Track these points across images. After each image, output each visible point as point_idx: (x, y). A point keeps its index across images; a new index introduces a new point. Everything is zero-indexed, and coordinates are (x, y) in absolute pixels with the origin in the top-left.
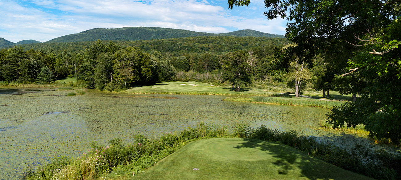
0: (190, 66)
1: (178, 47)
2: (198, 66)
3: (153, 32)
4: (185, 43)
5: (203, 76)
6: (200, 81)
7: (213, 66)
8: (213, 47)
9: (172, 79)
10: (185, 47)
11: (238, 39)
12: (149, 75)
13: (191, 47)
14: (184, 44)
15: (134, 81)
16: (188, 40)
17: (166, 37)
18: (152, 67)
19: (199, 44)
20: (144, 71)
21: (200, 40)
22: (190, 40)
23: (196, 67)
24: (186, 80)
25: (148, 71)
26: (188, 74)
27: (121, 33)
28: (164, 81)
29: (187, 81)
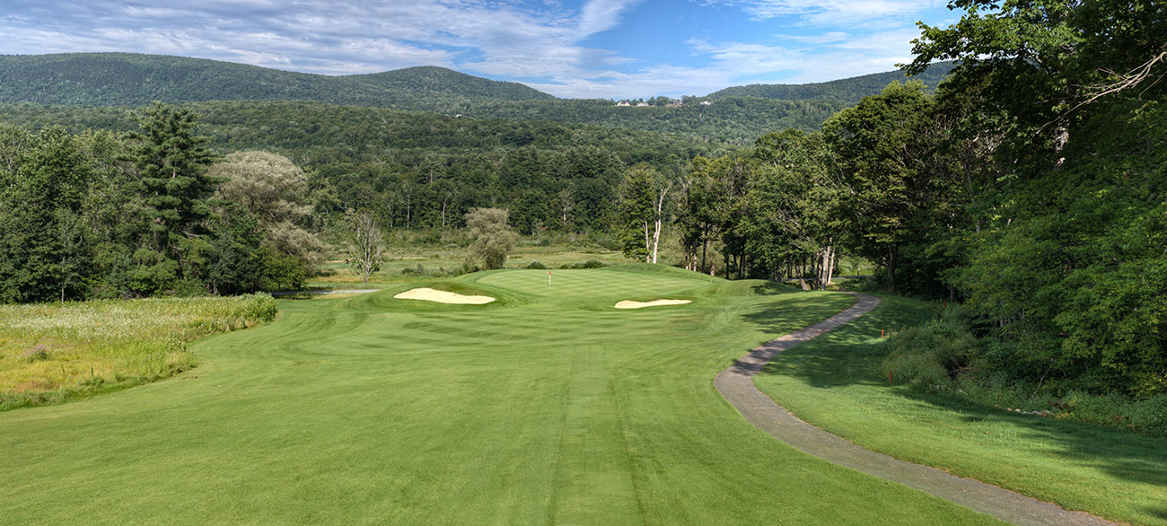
3: (148, 70)
17: (189, 85)
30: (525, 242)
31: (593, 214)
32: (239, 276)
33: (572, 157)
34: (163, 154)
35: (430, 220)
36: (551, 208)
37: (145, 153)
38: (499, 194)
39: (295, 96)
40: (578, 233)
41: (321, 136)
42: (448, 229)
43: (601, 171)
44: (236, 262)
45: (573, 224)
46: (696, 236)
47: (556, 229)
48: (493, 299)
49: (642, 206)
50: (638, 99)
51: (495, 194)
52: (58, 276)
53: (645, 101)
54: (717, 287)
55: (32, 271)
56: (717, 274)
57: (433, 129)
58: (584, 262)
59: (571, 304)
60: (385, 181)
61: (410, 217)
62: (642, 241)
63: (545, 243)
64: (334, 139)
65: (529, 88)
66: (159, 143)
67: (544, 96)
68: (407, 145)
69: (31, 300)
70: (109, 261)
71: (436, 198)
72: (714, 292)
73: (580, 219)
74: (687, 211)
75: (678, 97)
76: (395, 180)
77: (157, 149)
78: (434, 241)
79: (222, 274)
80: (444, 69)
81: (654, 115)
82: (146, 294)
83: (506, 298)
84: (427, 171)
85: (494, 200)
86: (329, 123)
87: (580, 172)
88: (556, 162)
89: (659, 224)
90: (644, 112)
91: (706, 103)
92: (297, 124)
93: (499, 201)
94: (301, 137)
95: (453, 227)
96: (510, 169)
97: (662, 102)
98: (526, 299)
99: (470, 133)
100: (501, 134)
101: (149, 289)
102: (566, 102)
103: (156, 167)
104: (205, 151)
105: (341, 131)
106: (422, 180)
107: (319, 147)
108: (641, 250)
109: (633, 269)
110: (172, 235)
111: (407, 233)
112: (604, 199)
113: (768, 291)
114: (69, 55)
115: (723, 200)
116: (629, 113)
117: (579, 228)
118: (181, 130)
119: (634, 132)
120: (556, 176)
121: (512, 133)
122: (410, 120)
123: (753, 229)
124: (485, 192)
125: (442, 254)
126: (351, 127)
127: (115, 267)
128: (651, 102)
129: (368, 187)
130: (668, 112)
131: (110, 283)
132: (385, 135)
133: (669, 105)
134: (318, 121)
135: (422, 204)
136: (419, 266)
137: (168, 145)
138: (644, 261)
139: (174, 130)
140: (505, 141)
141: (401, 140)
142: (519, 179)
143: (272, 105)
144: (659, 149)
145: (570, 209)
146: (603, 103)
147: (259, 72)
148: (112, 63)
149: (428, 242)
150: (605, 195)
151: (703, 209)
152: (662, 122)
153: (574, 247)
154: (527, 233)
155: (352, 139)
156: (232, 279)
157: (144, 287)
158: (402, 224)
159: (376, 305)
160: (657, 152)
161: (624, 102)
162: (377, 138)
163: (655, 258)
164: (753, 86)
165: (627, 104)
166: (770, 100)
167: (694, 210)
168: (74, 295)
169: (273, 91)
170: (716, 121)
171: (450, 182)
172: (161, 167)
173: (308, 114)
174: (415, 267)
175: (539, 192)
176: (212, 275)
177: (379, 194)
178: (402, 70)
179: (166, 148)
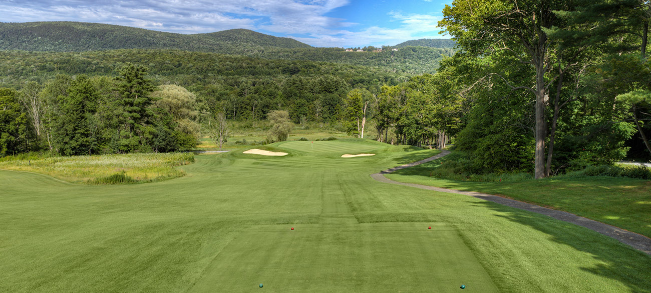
3: (84, 32)
17: (107, 39)
27: (29, 31)
30: (297, 127)
31: (332, 113)
32: (167, 144)
33: (321, 82)
34: (131, 87)
35: (246, 116)
36: (310, 109)
37: (123, 87)
38: (283, 102)
39: (167, 46)
40: (324, 123)
41: (183, 69)
42: (255, 121)
43: (337, 90)
44: (166, 137)
45: (321, 118)
46: (383, 125)
47: (313, 121)
48: (287, 154)
49: (356, 110)
50: (357, 48)
51: (280, 102)
52: (88, 143)
53: (361, 48)
54: (388, 148)
55: (77, 141)
56: (394, 144)
57: (244, 65)
58: (328, 138)
59: (322, 156)
60: (221, 95)
61: (235, 114)
62: (356, 127)
63: (307, 128)
64: (190, 71)
65: (296, 41)
66: (130, 82)
67: (305, 45)
68: (230, 74)
69: (76, 154)
70: (109, 136)
71: (249, 104)
72: (386, 151)
73: (325, 116)
74: (378, 113)
75: (379, 46)
76: (227, 94)
77: (129, 85)
78: (249, 127)
79: (160, 143)
80: (249, 30)
81: (366, 57)
82: (127, 152)
83: (293, 153)
84: (244, 90)
85: (280, 105)
86: (187, 62)
87: (325, 90)
88: (312, 85)
89: (364, 119)
90: (360, 55)
91: (395, 50)
92: (170, 62)
93: (283, 105)
94: (172, 70)
95: (258, 120)
96: (288, 89)
97: (371, 49)
98: (302, 154)
99: (265, 67)
100: (281, 68)
101: (127, 150)
102: (317, 49)
103: (129, 93)
104: (151, 86)
105: (194, 66)
106: (241, 94)
107: (182, 75)
108: (356, 132)
109: (351, 140)
110: (136, 125)
111: (234, 123)
112: (338, 105)
113: (410, 150)
114: (39, 22)
115: (395, 107)
116: (352, 55)
117: (324, 120)
118: (139, 76)
119: (355, 67)
120: (312, 92)
121: (288, 67)
122: (232, 60)
123: (407, 122)
124: (275, 100)
125: (254, 133)
126: (199, 64)
127: (112, 140)
128: (364, 49)
129: (212, 98)
130: (374, 55)
131: (110, 147)
132: (218, 69)
133: (374, 51)
134: (181, 61)
135: (242, 107)
136: (244, 140)
137: (134, 83)
138: (357, 137)
139: (136, 76)
140: (284, 72)
141: (227, 71)
142: (292, 94)
143: (155, 52)
144: (368, 76)
145: (320, 110)
146: (338, 50)
147: (147, 32)
148: (64, 27)
149: (246, 127)
150: (338, 102)
151: (386, 112)
152: (371, 61)
153: (322, 130)
154: (298, 123)
155: (200, 71)
156: (164, 145)
157: (125, 149)
158: (231, 118)
159: (236, 156)
160: (368, 78)
161: (349, 49)
162: (214, 70)
163: (362, 136)
164: (422, 40)
165: (351, 51)
166: (431, 48)
167: (382, 112)
168: (95, 152)
169: (154, 43)
170: (400, 60)
171: (256, 95)
172: (131, 93)
173: (175, 57)
174: (241, 140)
175: (303, 101)
176: (155, 143)
177: (218, 102)
178: (225, 31)
179: (133, 84)
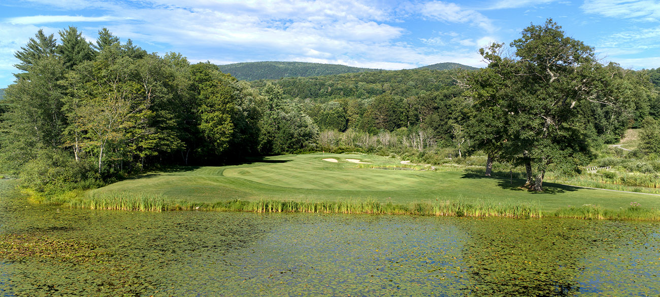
0: (348, 121)
1: (326, 90)
2: (366, 120)
4: (339, 82)
5: (378, 141)
6: (370, 150)
7: (395, 121)
8: (391, 88)
9: (306, 146)
10: (339, 89)
11: (437, 73)
12: (223, 134)
13: (351, 89)
14: (338, 84)
15: (156, 153)
16: (344, 77)
18: (232, 109)
19: (364, 83)
20: (207, 121)
21: (367, 76)
22: (349, 78)
23: (361, 122)
24: (340, 149)
25: (221, 122)
26: (343, 136)
28: (287, 151)
29: (342, 151)
